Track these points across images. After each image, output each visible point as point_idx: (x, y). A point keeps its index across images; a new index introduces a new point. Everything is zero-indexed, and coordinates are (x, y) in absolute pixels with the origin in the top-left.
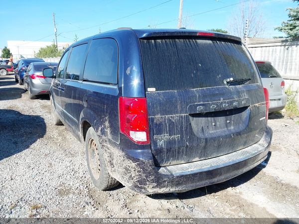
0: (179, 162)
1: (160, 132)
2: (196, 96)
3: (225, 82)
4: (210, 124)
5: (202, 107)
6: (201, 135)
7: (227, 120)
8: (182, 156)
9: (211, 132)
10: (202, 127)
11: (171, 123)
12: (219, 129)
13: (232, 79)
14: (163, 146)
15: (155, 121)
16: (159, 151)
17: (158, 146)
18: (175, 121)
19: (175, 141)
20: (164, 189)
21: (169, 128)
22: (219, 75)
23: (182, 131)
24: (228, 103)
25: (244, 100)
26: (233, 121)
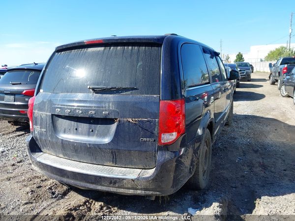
1: (36, 123)
4: (73, 128)
7: (90, 128)
11: (42, 119)
15: (35, 115)
19: (43, 133)
21: (40, 122)
23: (46, 127)
24: (81, 110)
25: (106, 110)
26: (98, 131)
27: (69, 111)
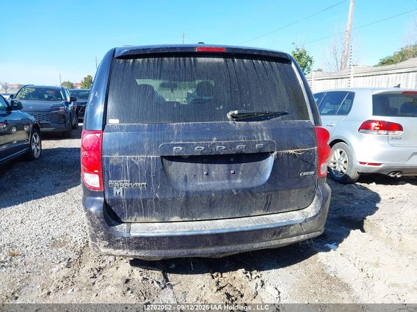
0: (148, 219)
1: (117, 176)
2: (174, 133)
3: (229, 116)
4: (199, 172)
5: (181, 148)
6: (181, 186)
7: (230, 170)
8: (152, 212)
9: (201, 184)
10: (186, 176)
11: (134, 166)
12: (213, 181)
13: (236, 112)
14: (121, 194)
15: (110, 162)
16: (117, 201)
17: (114, 195)
18: (140, 163)
19: (139, 190)
20: (120, 251)
21: (131, 172)
22: (219, 106)
23: (149, 178)
24: (224, 145)
25: (259, 142)
26: (242, 171)
27: (203, 148)
